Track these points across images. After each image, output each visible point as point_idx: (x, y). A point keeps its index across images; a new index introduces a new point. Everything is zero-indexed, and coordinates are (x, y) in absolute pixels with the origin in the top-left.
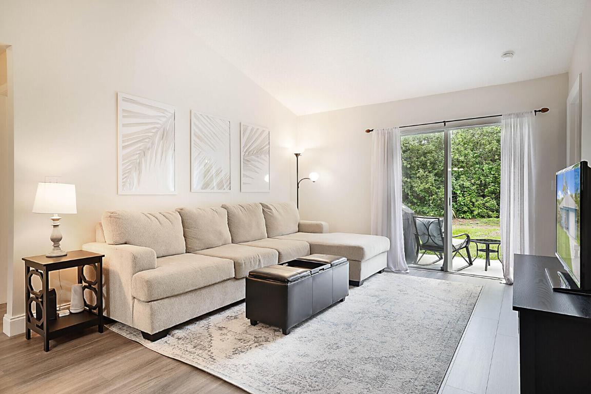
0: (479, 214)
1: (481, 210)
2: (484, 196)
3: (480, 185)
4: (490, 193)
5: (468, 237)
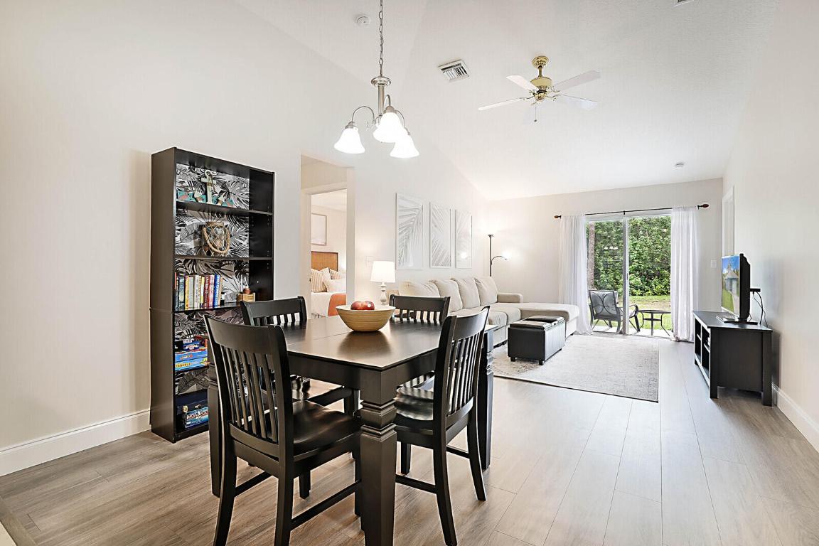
5: (637, 307)
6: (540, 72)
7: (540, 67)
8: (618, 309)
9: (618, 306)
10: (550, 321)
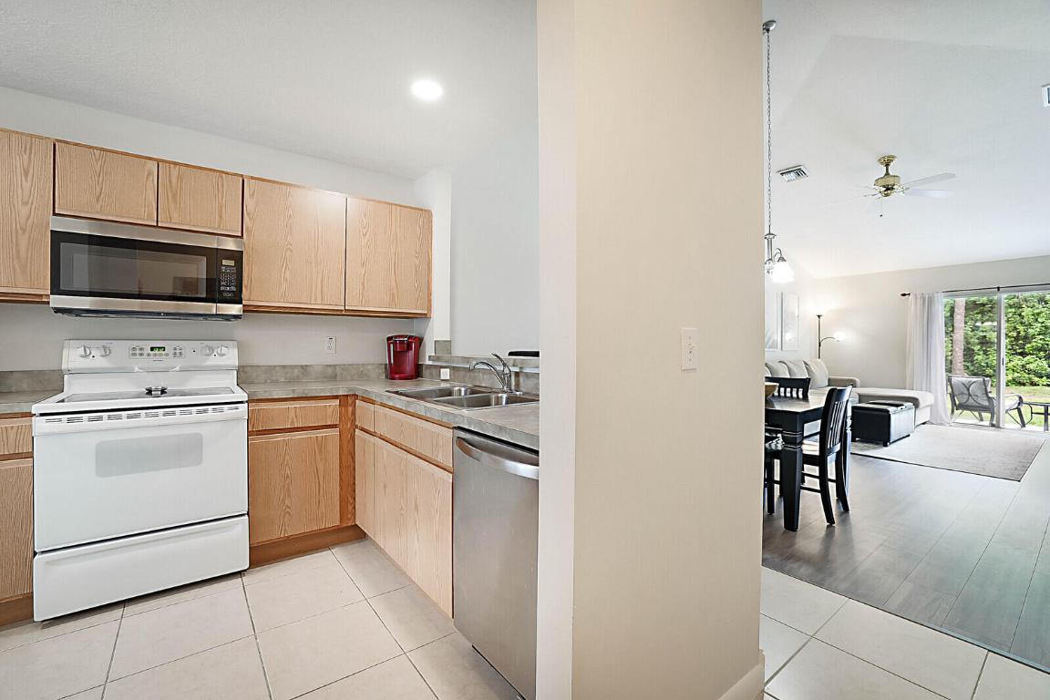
0: (1014, 380)
1: (1019, 375)
2: (1023, 354)
3: (1017, 339)
4: (1034, 350)
5: (1020, 398)
6: (887, 170)
7: (887, 165)
8: (990, 399)
9: (990, 395)
10: (897, 406)
